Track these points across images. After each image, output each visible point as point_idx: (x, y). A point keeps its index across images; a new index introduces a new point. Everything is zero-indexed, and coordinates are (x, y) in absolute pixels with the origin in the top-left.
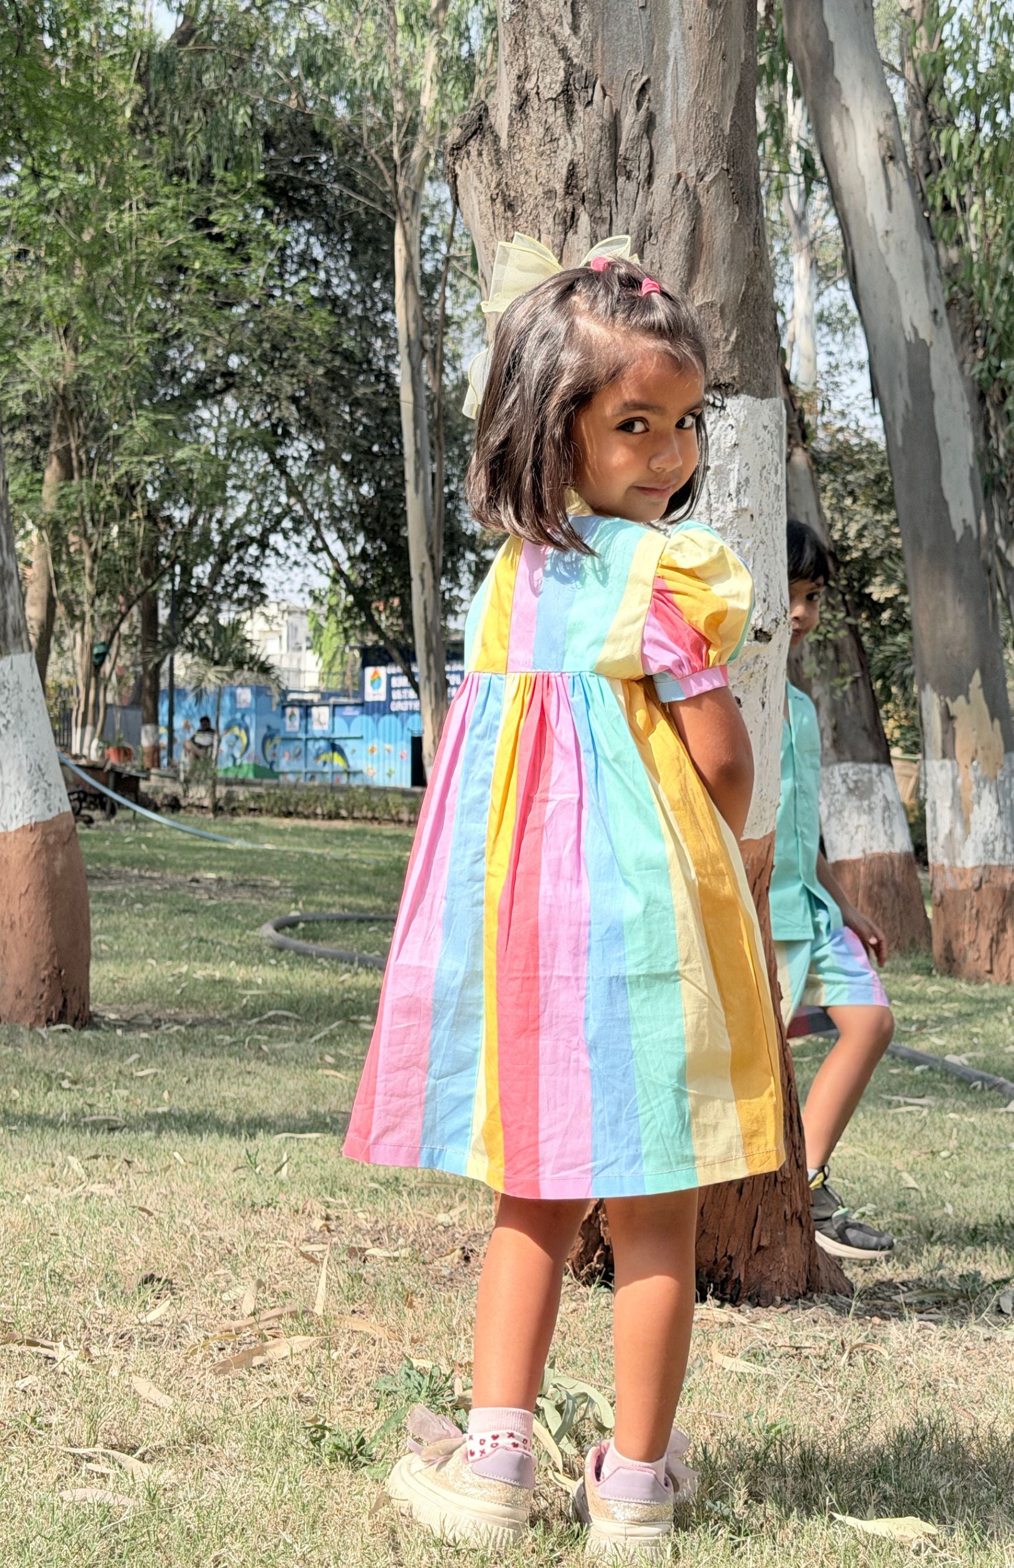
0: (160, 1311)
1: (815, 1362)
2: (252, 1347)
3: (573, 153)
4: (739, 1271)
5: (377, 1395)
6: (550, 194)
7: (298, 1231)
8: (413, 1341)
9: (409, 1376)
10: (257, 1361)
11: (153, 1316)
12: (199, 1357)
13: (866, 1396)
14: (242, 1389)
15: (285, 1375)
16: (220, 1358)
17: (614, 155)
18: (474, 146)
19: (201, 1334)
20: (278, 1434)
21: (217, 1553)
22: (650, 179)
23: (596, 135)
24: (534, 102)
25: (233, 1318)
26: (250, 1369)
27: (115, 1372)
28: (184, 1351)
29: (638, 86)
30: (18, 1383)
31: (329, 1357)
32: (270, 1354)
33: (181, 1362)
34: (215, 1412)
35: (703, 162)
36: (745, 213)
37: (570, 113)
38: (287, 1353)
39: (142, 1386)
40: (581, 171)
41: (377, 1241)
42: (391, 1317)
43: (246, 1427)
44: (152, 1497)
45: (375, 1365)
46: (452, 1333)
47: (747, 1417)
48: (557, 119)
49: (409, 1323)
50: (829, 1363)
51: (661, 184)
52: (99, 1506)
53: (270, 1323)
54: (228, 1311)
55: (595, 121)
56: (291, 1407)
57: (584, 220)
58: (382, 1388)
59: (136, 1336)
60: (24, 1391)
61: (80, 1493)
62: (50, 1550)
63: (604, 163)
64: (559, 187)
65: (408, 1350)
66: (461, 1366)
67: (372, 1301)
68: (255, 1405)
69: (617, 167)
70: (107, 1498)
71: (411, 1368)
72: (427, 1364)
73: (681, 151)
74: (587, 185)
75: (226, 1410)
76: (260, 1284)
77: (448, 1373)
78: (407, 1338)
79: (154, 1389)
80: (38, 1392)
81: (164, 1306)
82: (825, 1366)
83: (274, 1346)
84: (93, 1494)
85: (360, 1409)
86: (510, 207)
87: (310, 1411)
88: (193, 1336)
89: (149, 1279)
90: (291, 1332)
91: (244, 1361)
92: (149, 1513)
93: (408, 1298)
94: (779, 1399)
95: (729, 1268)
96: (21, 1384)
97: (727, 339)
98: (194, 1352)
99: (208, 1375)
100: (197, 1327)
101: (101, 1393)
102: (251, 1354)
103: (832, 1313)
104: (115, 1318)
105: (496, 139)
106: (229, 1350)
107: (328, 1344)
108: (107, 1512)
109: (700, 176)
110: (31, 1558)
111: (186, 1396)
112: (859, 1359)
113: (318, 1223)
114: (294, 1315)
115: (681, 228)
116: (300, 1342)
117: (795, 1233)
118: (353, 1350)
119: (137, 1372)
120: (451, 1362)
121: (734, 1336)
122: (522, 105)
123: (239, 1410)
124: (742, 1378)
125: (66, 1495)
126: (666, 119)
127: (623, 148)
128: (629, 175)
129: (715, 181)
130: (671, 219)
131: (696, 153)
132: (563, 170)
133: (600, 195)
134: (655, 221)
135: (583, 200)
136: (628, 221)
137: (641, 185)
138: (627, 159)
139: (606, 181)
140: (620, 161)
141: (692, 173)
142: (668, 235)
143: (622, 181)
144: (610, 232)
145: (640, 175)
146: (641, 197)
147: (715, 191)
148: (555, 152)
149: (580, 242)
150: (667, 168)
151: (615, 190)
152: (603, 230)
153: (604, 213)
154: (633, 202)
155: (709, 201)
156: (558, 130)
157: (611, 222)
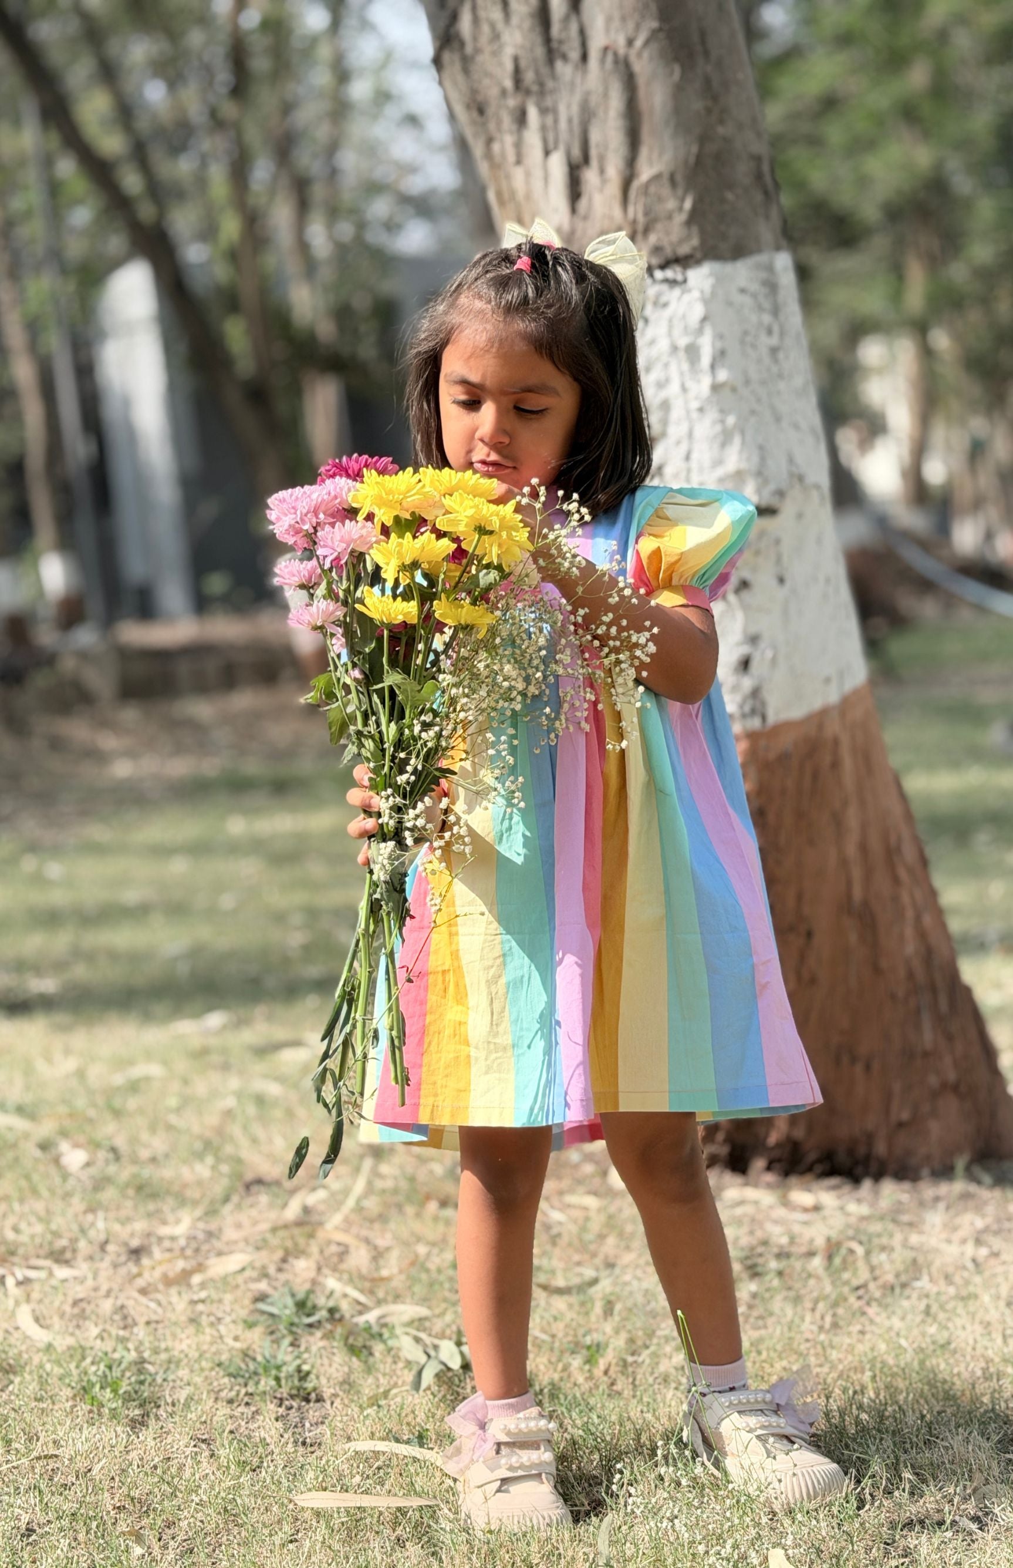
3: (515, 46)
6: (504, 93)
17: (547, 40)
22: (584, 57)
35: (631, 25)
40: (523, 64)
48: (497, 13)
51: (594, 59)
57: (533, 114)
63: (540, 51)
64: (508, 84)
69: (552, 52)
73: (609, 20)
74: (529, 77)
86: (480, 110)
97: (681, 209)
109: (630, 42)
115: (616, 103)
127: (555, 30)
128: (565, 58)
129: (647, 43)
130: (606, 95)
131: (623, 19)
132: (509, 66)
133: (541, 85)
134: (594, 100)
135: (528, 92)
136: (569, 106)
137: (576, 67)
138: (561, 42)
139: (545, 70)
140: (555, 45)
141: (621, 41)
142: (606, 112)
143: (559, 65)
144: (556, 121)
145: (575, 55)
146: (578, 80)
147: (646, 55)
148: (501, 47)
149: (533, 138)
150: (597, 42)
151: (554, 76)
152: (549, 120)
153: (549, 102)
154: (572, 85)
155: (643, 66)
156: (500, 25)
157: (555, 111)
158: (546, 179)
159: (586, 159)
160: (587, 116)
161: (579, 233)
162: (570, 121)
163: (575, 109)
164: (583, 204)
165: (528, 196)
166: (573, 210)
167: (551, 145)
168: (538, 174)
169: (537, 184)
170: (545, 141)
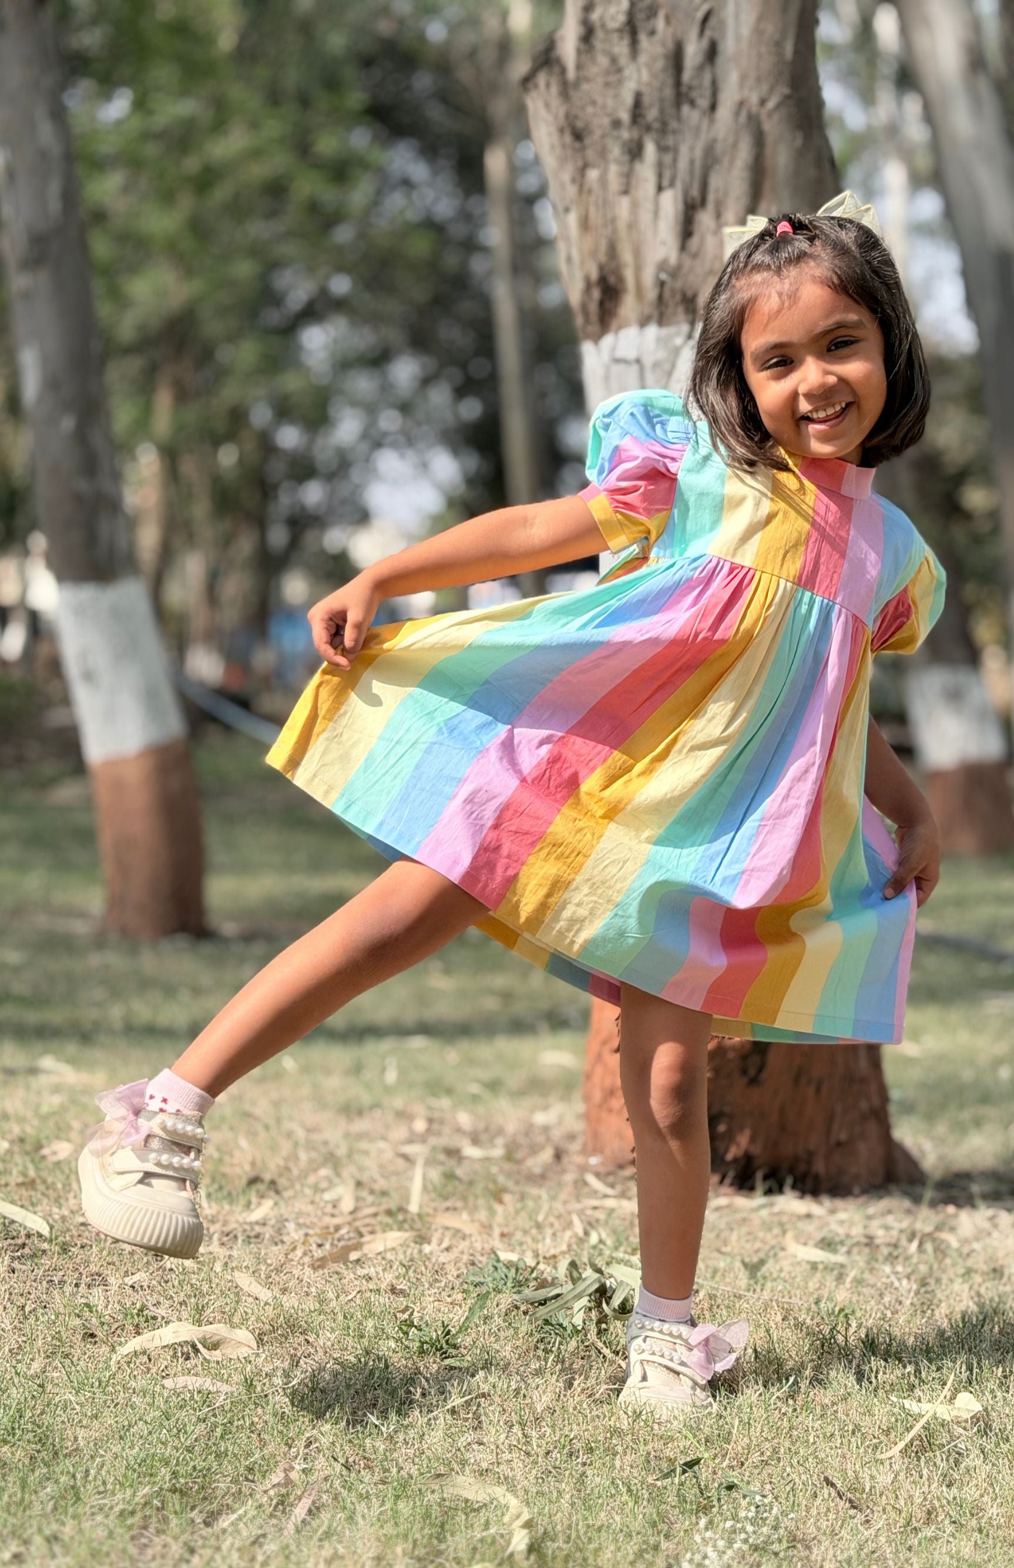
0: (264, 1210)
1: (885, 1251)
2: (350, 1243)
3: (639, 82)
4: (819, 1166)
5: (465, 1286)
6: (616, 124)
7: (400, 1132)
8: (503, 1235)
9: (496, 1268)
10: (354, 1256)
11: (257, 1215)
12: (299, 1252)
13: (932, 1281)
14: (337, 1282)
15: (379, 1269)
16: (318, 1253)
17: (678, 83)
18: (542, 78)
19: (302, 1232)
20: (370, 1324)
21: (308, 1435)
22: (713, 107)
23: (660, 64)
24: (600, 34)
25: (333, 1216)
26: (346, 1261)
27: (218, 1267)
28: (286, 1247)
29: (700, 15)
30: (127, 1280)
31: (420, 1251)
32: (366, 1249)
33: (282, 1257)
34: (311, 1304)
35: (765, 87)
36: (808, 137)
37: (634, 43)
38: (381, 1249)
39: (244, 1280)
40: (646, 100)
41: (475, 1141)
42: (482, 1215)
43: (340, 1317)
44: (249, 1385)
45: (465, 1258)
46: (539, 1226)
47: (817, 1303)
48: (621, 48)
49: (499, 1218)
50: (900, 1250)
51: (725, 112)
52: (199, 1392)
53: (368, 1221)
54: (329, 1209)
55: (659, 50)
56: (384, 1299)
57: (650, 149)
58: (471, 1278)
59: (239, 1235)
60: (133, 1287)
61: (181, 1381)
62: (150, 1433)
63: (669, 92)
64: (625, 116)
65: (497, 1243)
66: (545, 1258)
67: (464, 1198)
68: (350, 1297)
69: (681, 96)
70: (207, 1385)
71: (498, 1261)
72: (513, 1257)
73: (743, 78)
74: (652, 114)
75: (321, 1302)
76: (359, 1184)
77: (533, 1265)
78: (497, 1232)
79: (255, 1284)
80: (145, 1287)
81: (268, 1203)
82: (895, 1253)
83: (369, 1242)
84: (193, 1382)
85: (449, 1300)
86: (578, 136)
87: (402, 1302)
88: (293, 1233)
89: (254, 1181)
90: (386, 1228)
91: (341, 1256)
92: (245, 1398)
93: (498, 1195)
94: (848, 1285)
95: (809, 1163)
96: (129, 1281)
98: (294, 1249)
99: (308, 1271)
100: (299, 1225)
101: (205, 1288)
102: (348, 1249)
103: (907, 1203)
104: (221, 1217)
105: (563, 71)
106: (327, 1246)
107: (422, 1239)
108: (207, 1397)
109: (763, 102)
110: (132, 1441)
111: (284, 1291)
112: (929, 1247)
113: (420, 1126)
114: (389, 1213)
115: (744, 154)
116: (394, 1238)
117: (872, 1128)
118: (445, 1245)
119: (238, 1268)
120: (536, 1255)
121: (810, 1227)
122: (588, 35)
123: (334, 1303)
124: (814, 1266)
125: (168, 1383)
126: (729, 46)
127: (687, 76)
128: (692, 103)
129: (778, 107)
130: (735, 146)
131: (759, 80)
132: (629, 100)
133: (664, 124)
134: (719, 148)
135: (648, 128)
136: (692, 149)
137: (704, 113)
138: (690, 88)
139: (670, 110)
140: (684, 89)
141: (754, 99)
142: (732, 162)
143: (686, 109)
144: (675, 160)
145: (704, 103)
146: (705, 125)
147: (776, 117)
148: (620, 82)
149: (646, 171)
150: (730, 95)
151: (679, 119)
152: (668, 158)
153: (670, 141)
154: (697, 130)
155: (772, 127)
156: (623, 61)
157: (676, 150)
158: (656, 213)
159: (703, 202)
160: (710, 160)
161: (685, 269)
162: (692, 162)
163: (698, 153)
164: (694, 242)
165: (632, 226)
166: (683, 247)
167: (665, 182)
168: (647, 207)
169: (645, 217)
170: (660, 176)
